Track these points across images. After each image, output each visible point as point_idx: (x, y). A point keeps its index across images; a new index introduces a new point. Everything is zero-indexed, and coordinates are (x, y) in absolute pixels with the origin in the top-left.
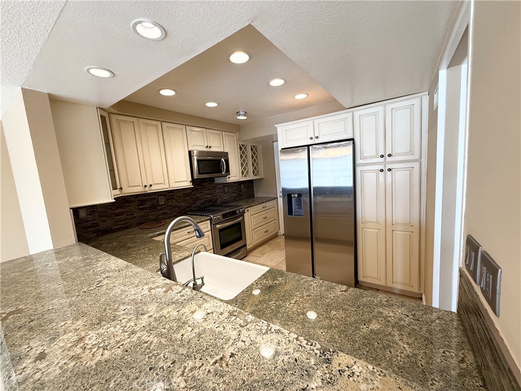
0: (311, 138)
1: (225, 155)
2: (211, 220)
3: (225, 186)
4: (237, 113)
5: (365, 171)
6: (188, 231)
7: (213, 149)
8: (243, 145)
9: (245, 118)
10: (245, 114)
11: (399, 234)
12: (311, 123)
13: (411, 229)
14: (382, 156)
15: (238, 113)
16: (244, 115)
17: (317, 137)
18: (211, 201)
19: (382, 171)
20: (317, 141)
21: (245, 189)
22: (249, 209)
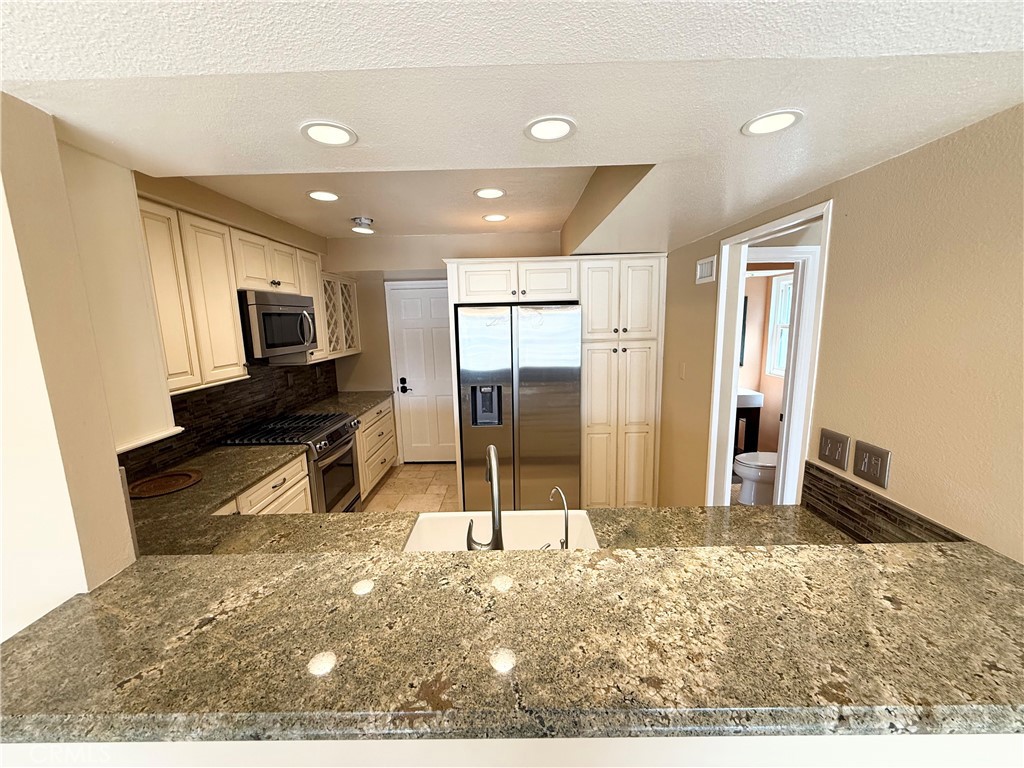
0: (514, 293)
1: (308, 302)
2: (307, 452)
3: (288, 372)
4: (354, 219)
5: (592, 351)
6: (273, 484)
7: (283, 289)
8: (329, 282)
9: (371, 232)
10: (371, 224)
11: (633, 438)
12: (513, 267)
13: (646, 428)
14: (616, 331)
15: (355, 221)
16: (369, 226)
17: (524, 292)
18: (264, 408)
19: (615, 351)
20: (523, 299)
21: (323, 377)
22: (359, 419)
